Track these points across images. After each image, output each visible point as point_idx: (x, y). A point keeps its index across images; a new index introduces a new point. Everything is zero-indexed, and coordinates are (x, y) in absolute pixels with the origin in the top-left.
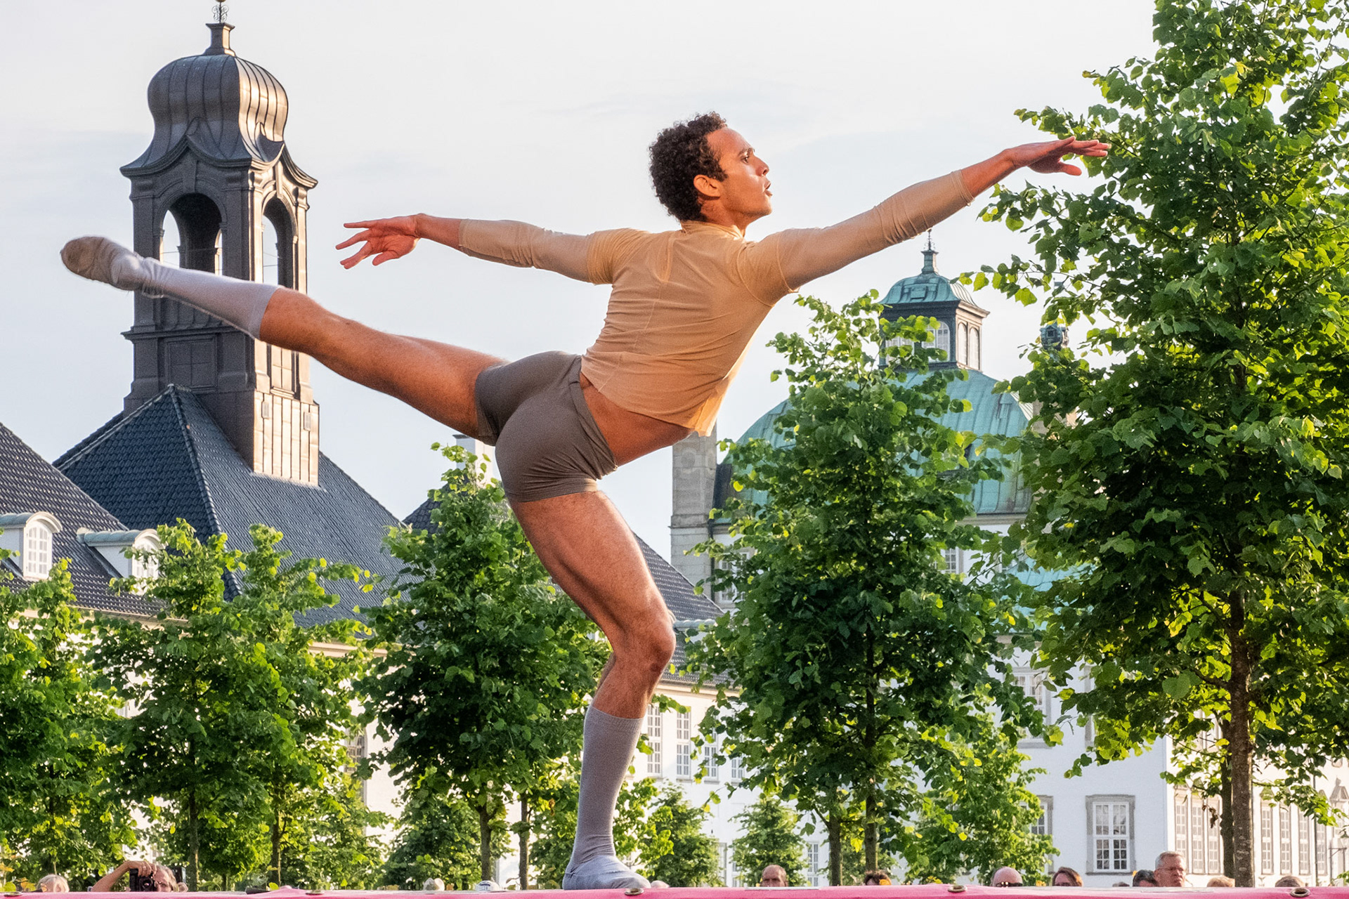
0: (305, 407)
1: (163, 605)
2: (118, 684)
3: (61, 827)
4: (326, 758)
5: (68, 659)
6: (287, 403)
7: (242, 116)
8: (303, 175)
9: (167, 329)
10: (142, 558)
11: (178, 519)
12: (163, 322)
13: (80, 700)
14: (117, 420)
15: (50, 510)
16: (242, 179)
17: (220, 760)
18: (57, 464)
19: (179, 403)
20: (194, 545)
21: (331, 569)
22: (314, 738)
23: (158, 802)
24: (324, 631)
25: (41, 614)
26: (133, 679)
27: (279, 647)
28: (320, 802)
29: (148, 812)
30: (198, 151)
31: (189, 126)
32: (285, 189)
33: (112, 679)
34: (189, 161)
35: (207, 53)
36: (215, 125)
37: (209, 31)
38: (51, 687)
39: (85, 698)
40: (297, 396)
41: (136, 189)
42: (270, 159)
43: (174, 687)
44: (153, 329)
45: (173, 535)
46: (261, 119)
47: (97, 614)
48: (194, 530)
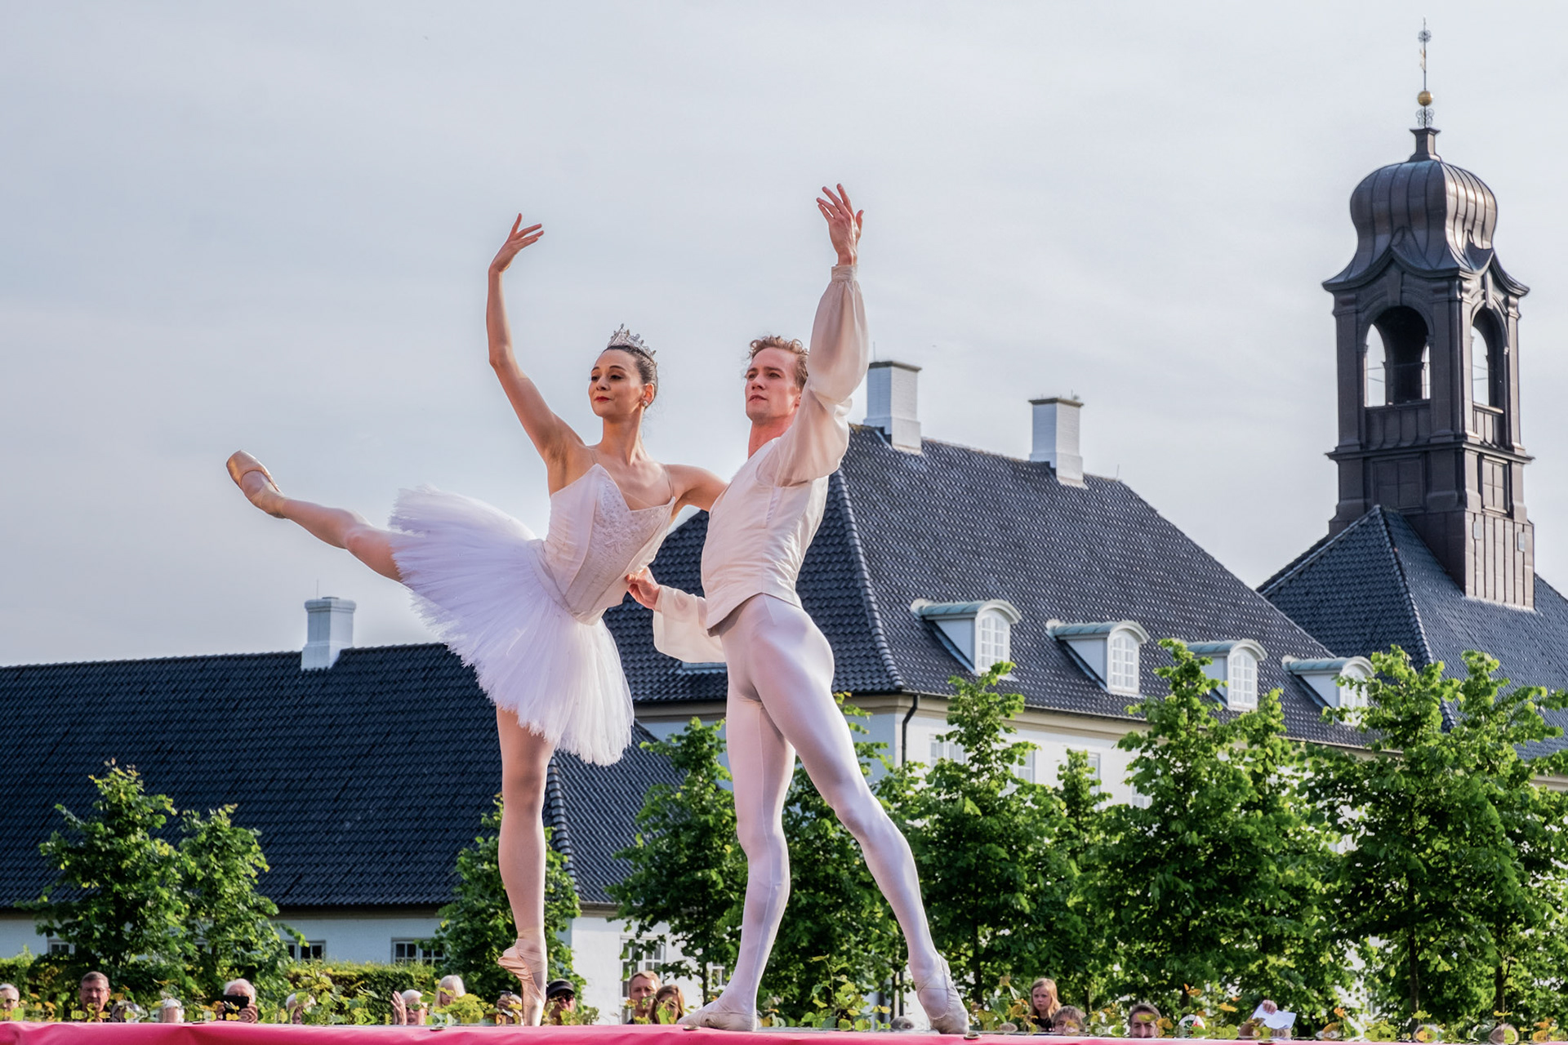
0: (1519, 527)
1: (1378, 737)
2: (1333, 819)
3: (1273, 967)
4: (1552, 898)
5: (1279, 793)
6: (1500, 523)
7: (1449, 223)
8: (1512, 284)
9: (1373, 448)
10: (1355, 687)
11: (1393, 646)
12: (1369, 441)
13: (1292, 835)
14: (1321, 543)
15: (1255, 637)
16: (1449, 289)
17: (1441, 899)
18: (1260, 590)
19: (1387, 524)
20: (1410, 674)
21: (1553, 698)
22: (1539, 876)
23: (1374, 943)
24: (1547, 763)
25: (1251, 744)
26: (1347, 814)
27: (1500, 782)
28: (1546, 944)
29: (1364, 954)
30: (1403, 261)
31: (1393, 236)
32: (1495, 298)
33: (1327, 814)
34: (1393, 272)
35: (1412, 160)
36: (1421, 234)
37: (1413, 138)
38: (1263, 822)
39: (1297, 834)
40: (1510, 515)
41: (1338, 303)
42: (1479, 267)
43: (1392, 822)
44: (1358, 449)
45: (1389, 662)
46: (1468, 226)
47: (1308, 746)
48: (1409, 658)
